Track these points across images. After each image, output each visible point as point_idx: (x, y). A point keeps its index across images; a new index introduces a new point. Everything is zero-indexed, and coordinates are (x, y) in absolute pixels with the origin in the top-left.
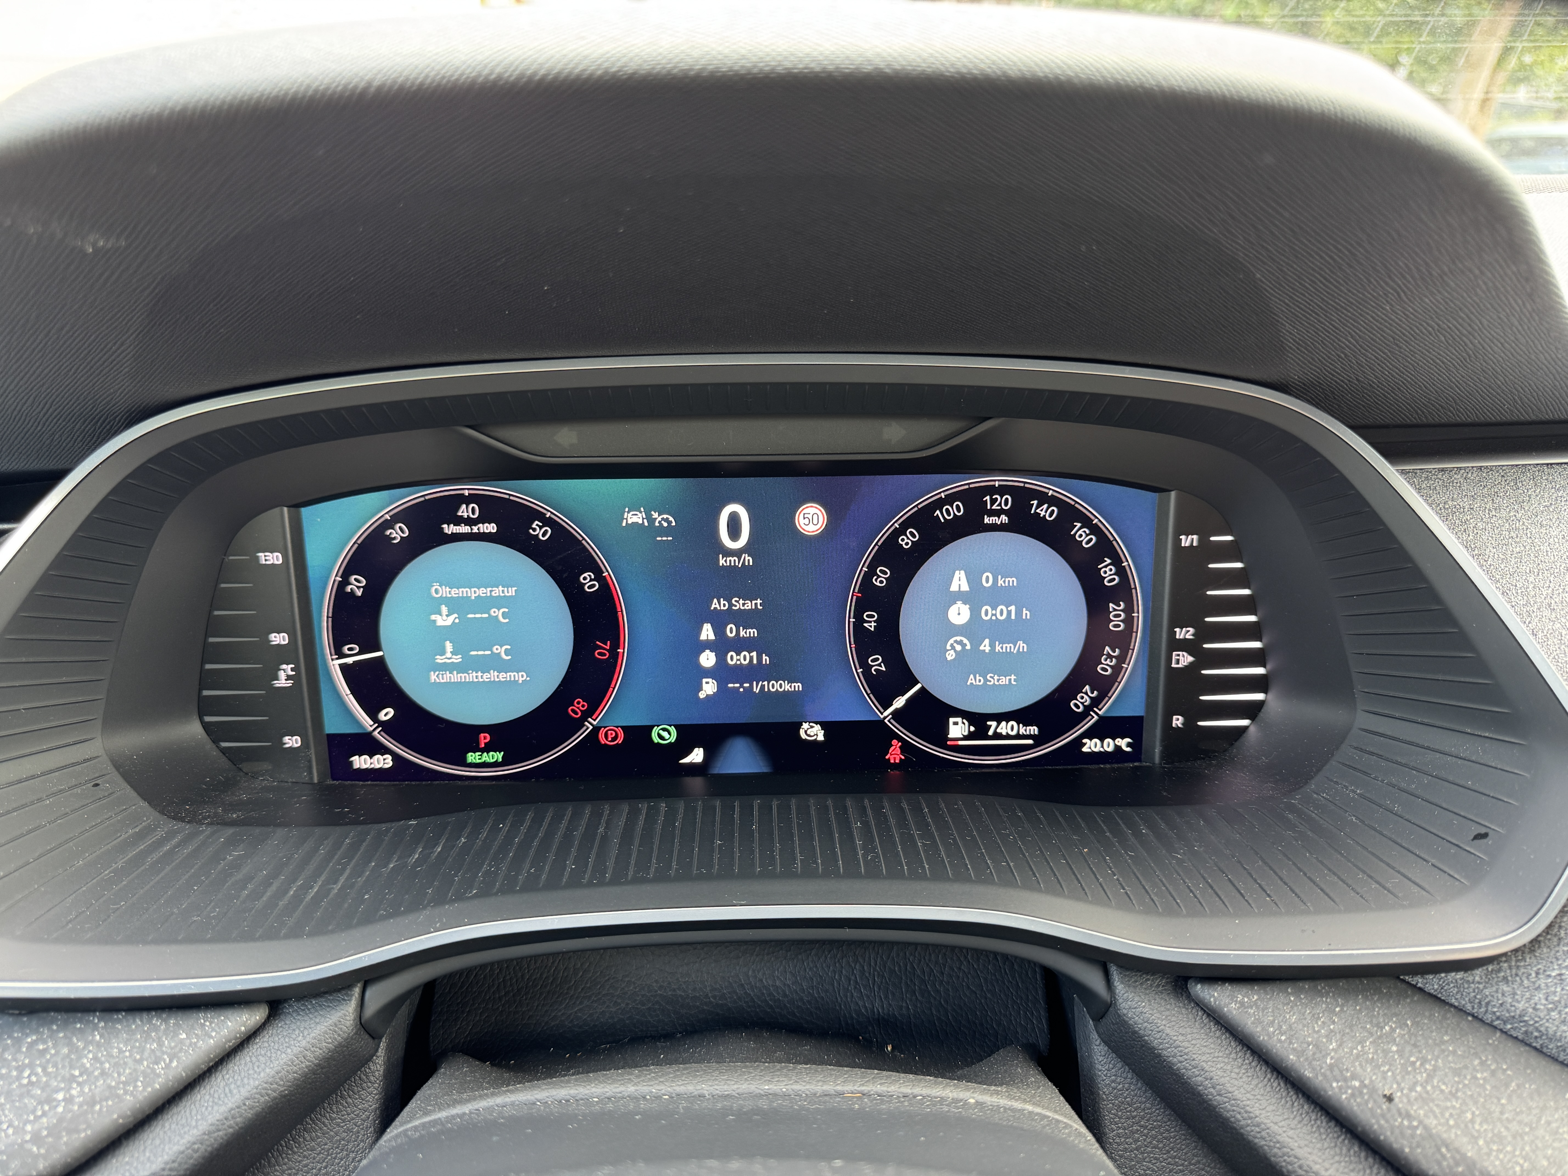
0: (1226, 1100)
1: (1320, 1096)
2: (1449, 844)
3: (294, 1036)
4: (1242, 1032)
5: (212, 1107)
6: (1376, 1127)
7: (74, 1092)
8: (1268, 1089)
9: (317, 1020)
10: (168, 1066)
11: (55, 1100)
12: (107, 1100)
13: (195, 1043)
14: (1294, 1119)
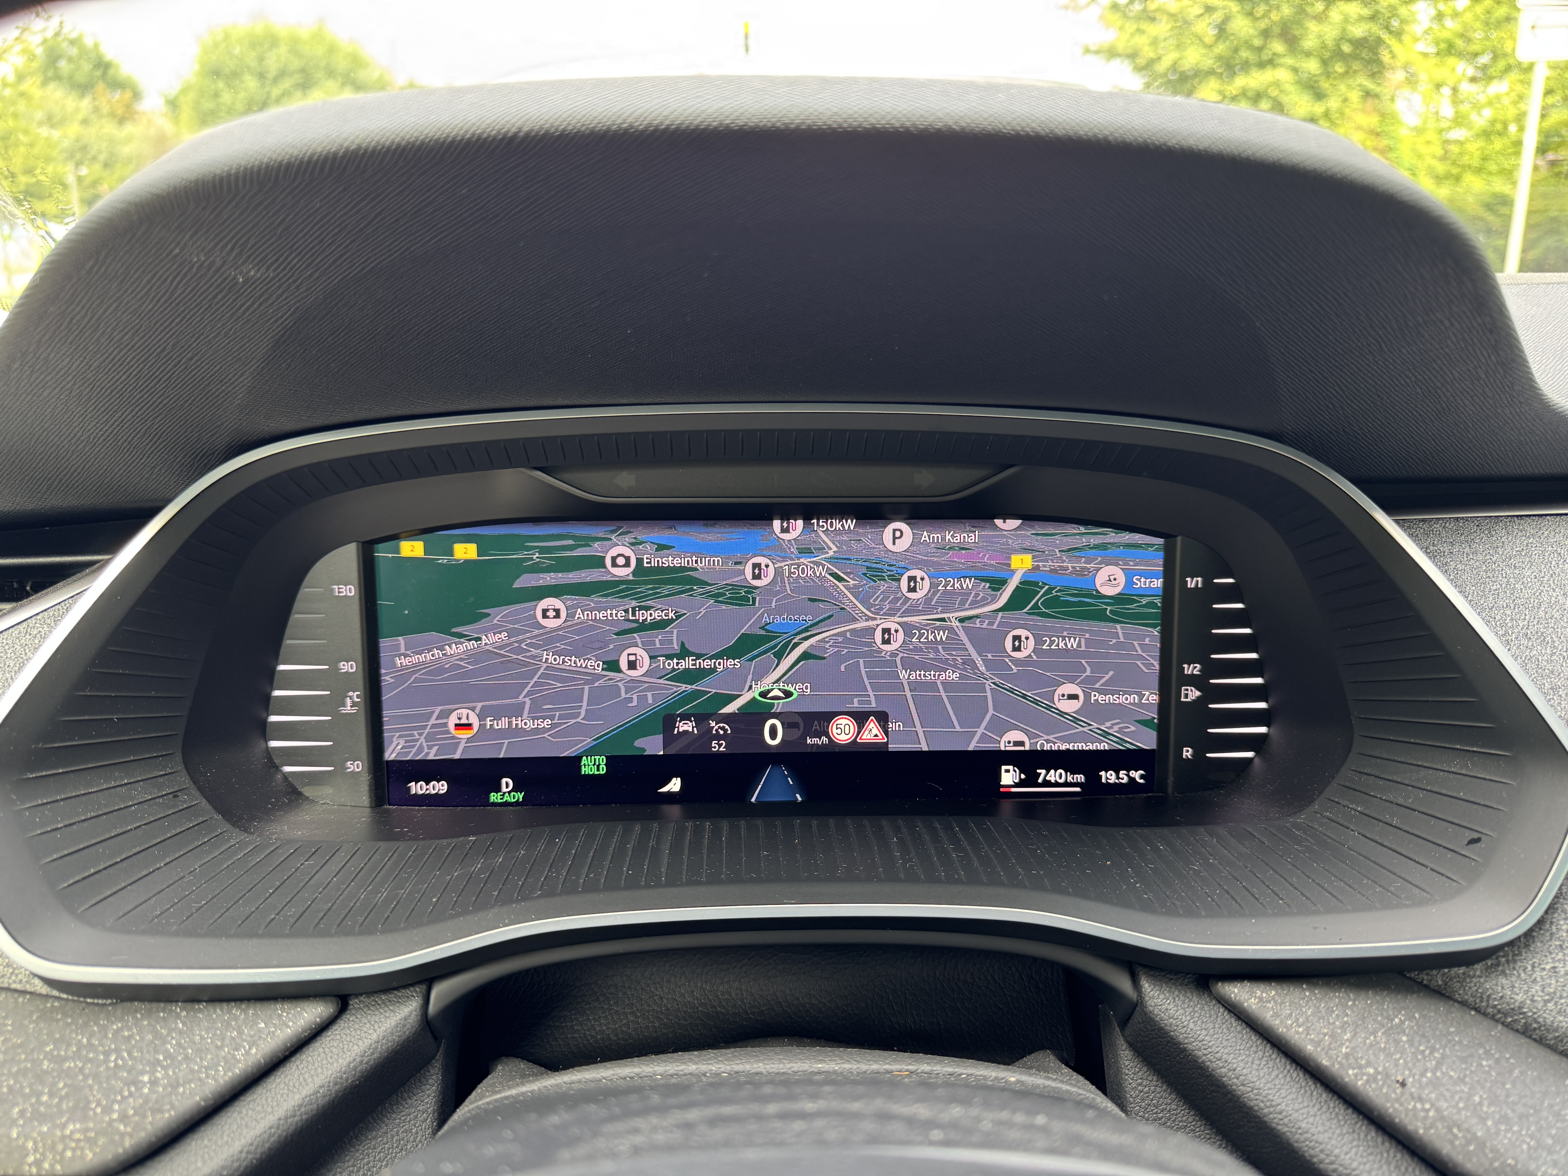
0: (1249, 1089)
1: (1337, 1084)
2: (1446, 850)
3: (365, 1029)
4: (1262, 1025)
5: (288, 1095)
6: (1391, 1110)
7: (159, 1075)
8: (1288, 1079)
9: (387, 1015)
10: (247, 1053)
11: (142, 1082)
12: (190, 1082)
13: (273, 1032)
14: (1314, 1106)
